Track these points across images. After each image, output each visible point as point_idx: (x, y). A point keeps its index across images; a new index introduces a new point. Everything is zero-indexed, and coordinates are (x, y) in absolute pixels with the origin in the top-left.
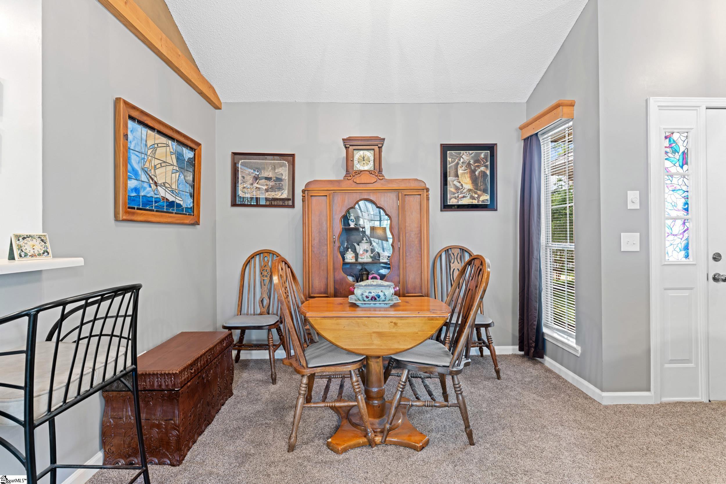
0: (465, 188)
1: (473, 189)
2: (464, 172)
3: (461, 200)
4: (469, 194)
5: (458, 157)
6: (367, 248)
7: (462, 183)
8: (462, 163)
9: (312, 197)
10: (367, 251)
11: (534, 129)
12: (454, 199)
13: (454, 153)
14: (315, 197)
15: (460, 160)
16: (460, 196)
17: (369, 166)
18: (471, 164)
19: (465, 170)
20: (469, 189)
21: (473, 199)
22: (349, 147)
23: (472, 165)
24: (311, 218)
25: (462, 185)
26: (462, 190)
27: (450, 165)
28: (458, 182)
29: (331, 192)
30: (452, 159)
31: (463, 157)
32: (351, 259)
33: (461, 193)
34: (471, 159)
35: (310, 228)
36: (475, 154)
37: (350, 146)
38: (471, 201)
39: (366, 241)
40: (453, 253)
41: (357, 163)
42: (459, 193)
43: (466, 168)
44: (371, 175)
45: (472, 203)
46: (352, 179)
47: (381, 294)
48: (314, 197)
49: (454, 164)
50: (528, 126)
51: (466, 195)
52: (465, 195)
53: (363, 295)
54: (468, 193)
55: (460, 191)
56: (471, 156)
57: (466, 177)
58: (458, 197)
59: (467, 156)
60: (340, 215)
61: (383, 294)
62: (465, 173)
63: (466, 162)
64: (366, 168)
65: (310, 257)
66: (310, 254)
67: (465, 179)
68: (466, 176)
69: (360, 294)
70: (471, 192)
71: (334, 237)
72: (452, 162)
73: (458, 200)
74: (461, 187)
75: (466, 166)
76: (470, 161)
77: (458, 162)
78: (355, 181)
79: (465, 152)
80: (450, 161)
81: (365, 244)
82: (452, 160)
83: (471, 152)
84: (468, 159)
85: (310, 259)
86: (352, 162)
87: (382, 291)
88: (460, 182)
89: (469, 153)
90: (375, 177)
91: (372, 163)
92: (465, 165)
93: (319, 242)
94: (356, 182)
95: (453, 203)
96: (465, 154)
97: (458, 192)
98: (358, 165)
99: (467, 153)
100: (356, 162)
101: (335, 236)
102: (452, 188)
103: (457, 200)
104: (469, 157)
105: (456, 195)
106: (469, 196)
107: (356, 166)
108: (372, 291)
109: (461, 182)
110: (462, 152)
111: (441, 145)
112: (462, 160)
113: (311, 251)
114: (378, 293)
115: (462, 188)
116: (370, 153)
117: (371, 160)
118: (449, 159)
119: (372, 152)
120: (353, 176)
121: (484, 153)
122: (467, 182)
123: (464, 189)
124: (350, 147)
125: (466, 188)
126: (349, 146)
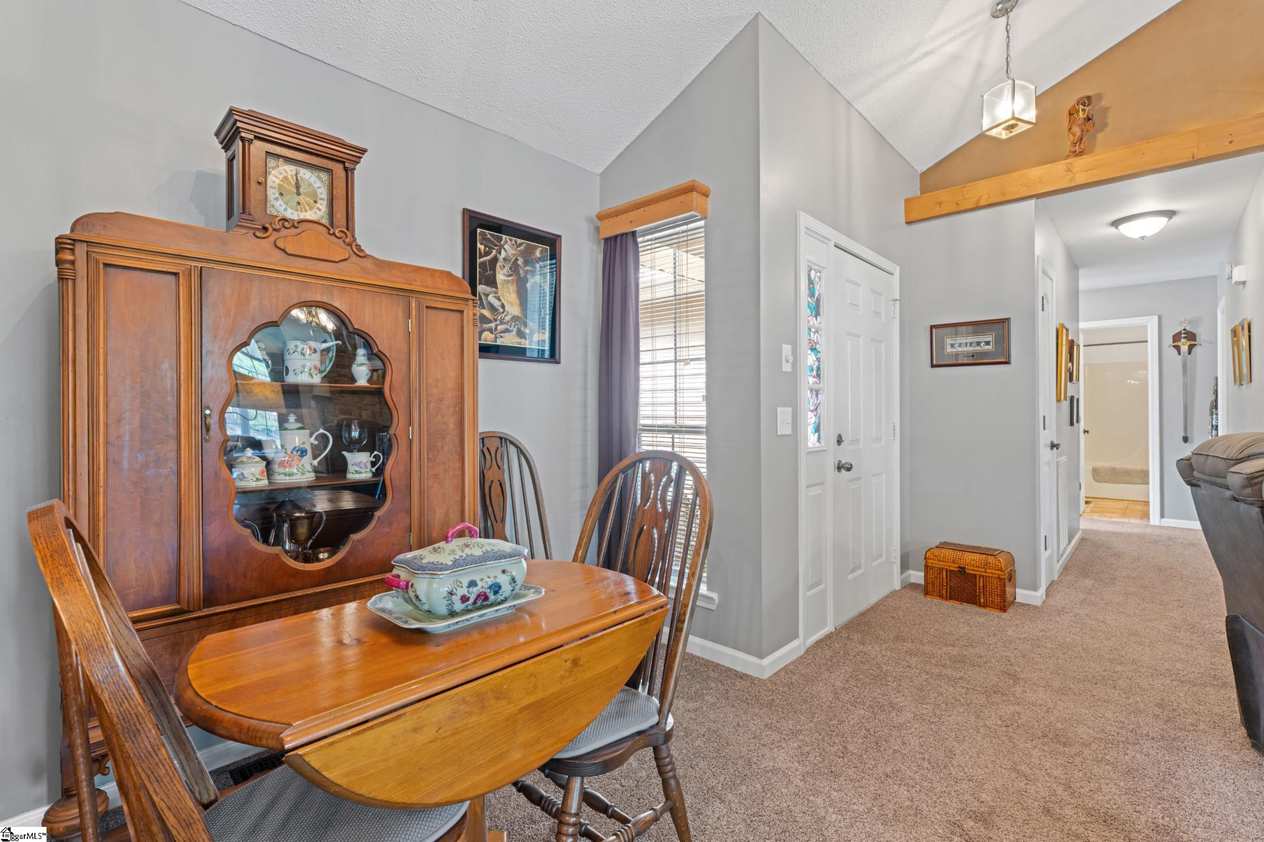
0: (508, 312)
1: (523, 316)
2: (507, 278)
3: (502, 337)
4: (514, 327)
5: (497, 246)
6: (304, 443)
7: (503, 301)
8: (504, 259)
9: (111, 270)
10: (303, 452)
11: (631, 222)
12: (488, 333)
13: (489, 236)
14: (125, 271)
15: (500, 253)
16: (499, 327)
17: (318, 212)
18: (519, 266)
19: (509, 276)
20: (514, 316)
21: (521, 338)
22: (250, 141)
23: (521, 268)
24: (105, 343)
25: (503, 306)
26: (504, 315)
27: (481, 260)
28: (495, 297)
29: (193, 264)
30: (485, 247)
31: (505, 247)
32: (258, 480)
33: (502, 323)
34: (519, 256)
35: (101, 378)
36: (525, 247)
37: (256, 137)
38: (519, 340)
39: (299, 425)
40: (488, 448)
41: (277, 195)
42: (498, 322)
43: (511, 273)
44: (333, 238)
45: (520, 344)
46: (272, 239)
47: (504, 580)
48: (119, 271)
49: (488, 258)
50: (617, 216)
51: (510, 327)
52: (508, 327)
53: (454, 597)
54: (513, 324)
55: (499, 318)
56: (519, 249)
57: (511, 291)
58: (496, 329)
59: (512, 248)
60: (230, 341)
61: (509, 578)
62: (508, 281)
63: (512, 259)
64: (309, 215)
65: (101, 483)
66: (102, 471)
67: (508, 295)
68: (511, 288)
69: (445, 594)
70: (518, 323)
71: (208, 412)
72: (487, 254)
73: (495, 335)
74: (501, 310)
75: (511, 268)
76: (517, 260)
77: (496, 255)
78: (281, 246)
79: (510, 239)
80: (482, 251)
81: (297, 431)
82: (485, 249)
83: (519, 241)
84: (514, 255)
85: (101, 490)
86: (261, 188)
87: (504, 572)
88: (499, 300)
89: (516, 242)
90: (343, 245)
91: (323, 206)
92: (510, 265)
93: (143, 426)
94: (283, 250)
95: (486, 341)
96: (509, 242)
97: (496, 320)
98: (280, 202)
99: (513, 242)
100: (272, 194)
101: (208, 408)
102: (485, 309)
103: (493, 336)
104: (515, 250)
105: (493, 325)
106: (515, 330)
107: (274, 202)
108: (477, 578)
109: (501, 298)
110: (504, 237)
111: (466, 211)
112: (503, 254)
113: (107, 461)
114: (495, 577)
115: (503, 313)
116: (319, 177)
117: (321, 199)
118: (480, 247)
119: (324, 176)
120: (274, 230)
121: (540, 249)
122: (512, 301)
123: (506, 315)
124: (257, 144)
125: (510, 312)
126: (252, 137)
